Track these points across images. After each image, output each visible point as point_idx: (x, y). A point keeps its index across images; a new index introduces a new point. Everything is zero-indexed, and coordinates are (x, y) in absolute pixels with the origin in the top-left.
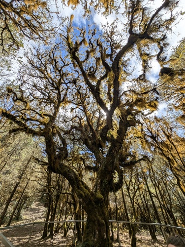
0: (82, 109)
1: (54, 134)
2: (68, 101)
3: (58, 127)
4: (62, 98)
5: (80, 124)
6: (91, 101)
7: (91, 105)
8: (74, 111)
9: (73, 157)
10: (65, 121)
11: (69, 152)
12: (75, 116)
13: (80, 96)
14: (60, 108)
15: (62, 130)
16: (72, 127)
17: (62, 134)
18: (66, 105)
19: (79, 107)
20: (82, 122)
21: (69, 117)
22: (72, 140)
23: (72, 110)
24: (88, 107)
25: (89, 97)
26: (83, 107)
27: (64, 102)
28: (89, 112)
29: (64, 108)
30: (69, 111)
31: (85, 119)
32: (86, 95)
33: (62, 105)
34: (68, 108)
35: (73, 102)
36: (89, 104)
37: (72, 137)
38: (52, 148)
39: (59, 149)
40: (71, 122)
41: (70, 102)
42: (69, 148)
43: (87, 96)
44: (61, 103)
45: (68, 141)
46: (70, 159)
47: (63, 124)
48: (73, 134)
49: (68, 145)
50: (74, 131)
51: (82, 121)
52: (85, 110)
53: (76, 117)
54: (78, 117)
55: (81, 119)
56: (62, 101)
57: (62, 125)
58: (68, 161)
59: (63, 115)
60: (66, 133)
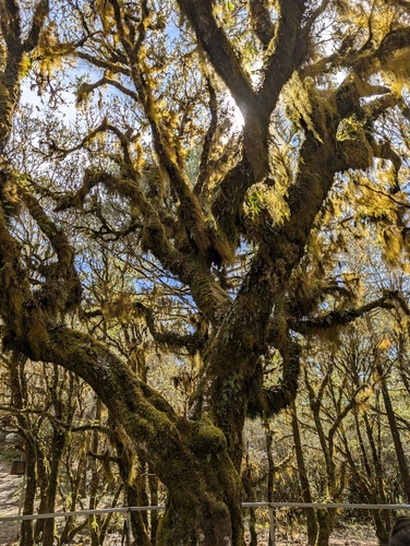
2: (60, 46)
3: (27, 176)
4: (25, 29)
5: (125, 161)
8: (94, 98)
9: (103, 303)
10: (53, 147)
11: (86, 283)
12: (98, 122)
13: (117, 17)
14: (25, 83)
15: (46, 193)
17: (48, 207)
18: (54, 69)
19: (115, 78)
20: (134, 156)
21: (71, 128)
23: (84, 91)
24: (161, 80)
25: (160, 26)
28: (162, 104)
29: (42, 81)
30: (70, 96)
32: (146, 13)
33: (30, 64)
34: (65, 82)
35: (85, 49)
38: (9, 265)
40: (83, 154)
41: (68, 49)
42: (87, 270)
43: (153, 19)
44: (26, 57)
47: (46, 165)
48: (97, 210)
50: (103, 198)
51: (132, 148)
53: (104, 127)
54: (115, 130)
55: (126, 139)
56: (29, 47)
57: (43, 169)
59: (42, 118)
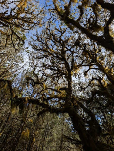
0: (97, 67)
1: (76, 108)
6: (104, 54)
7: (106, 59)
16: (94, 93)
22: (99, 108)
26: (97, 65)
27: (74, 69)
31: (105, 77)
36: (102, 58)
37: (97, 105)
39: (87, 122)
45: (95, 111)
46: (106, 133)
49: (96, 116)
52: (101, 68)
58: (104, 136)
60: (89, 101)
